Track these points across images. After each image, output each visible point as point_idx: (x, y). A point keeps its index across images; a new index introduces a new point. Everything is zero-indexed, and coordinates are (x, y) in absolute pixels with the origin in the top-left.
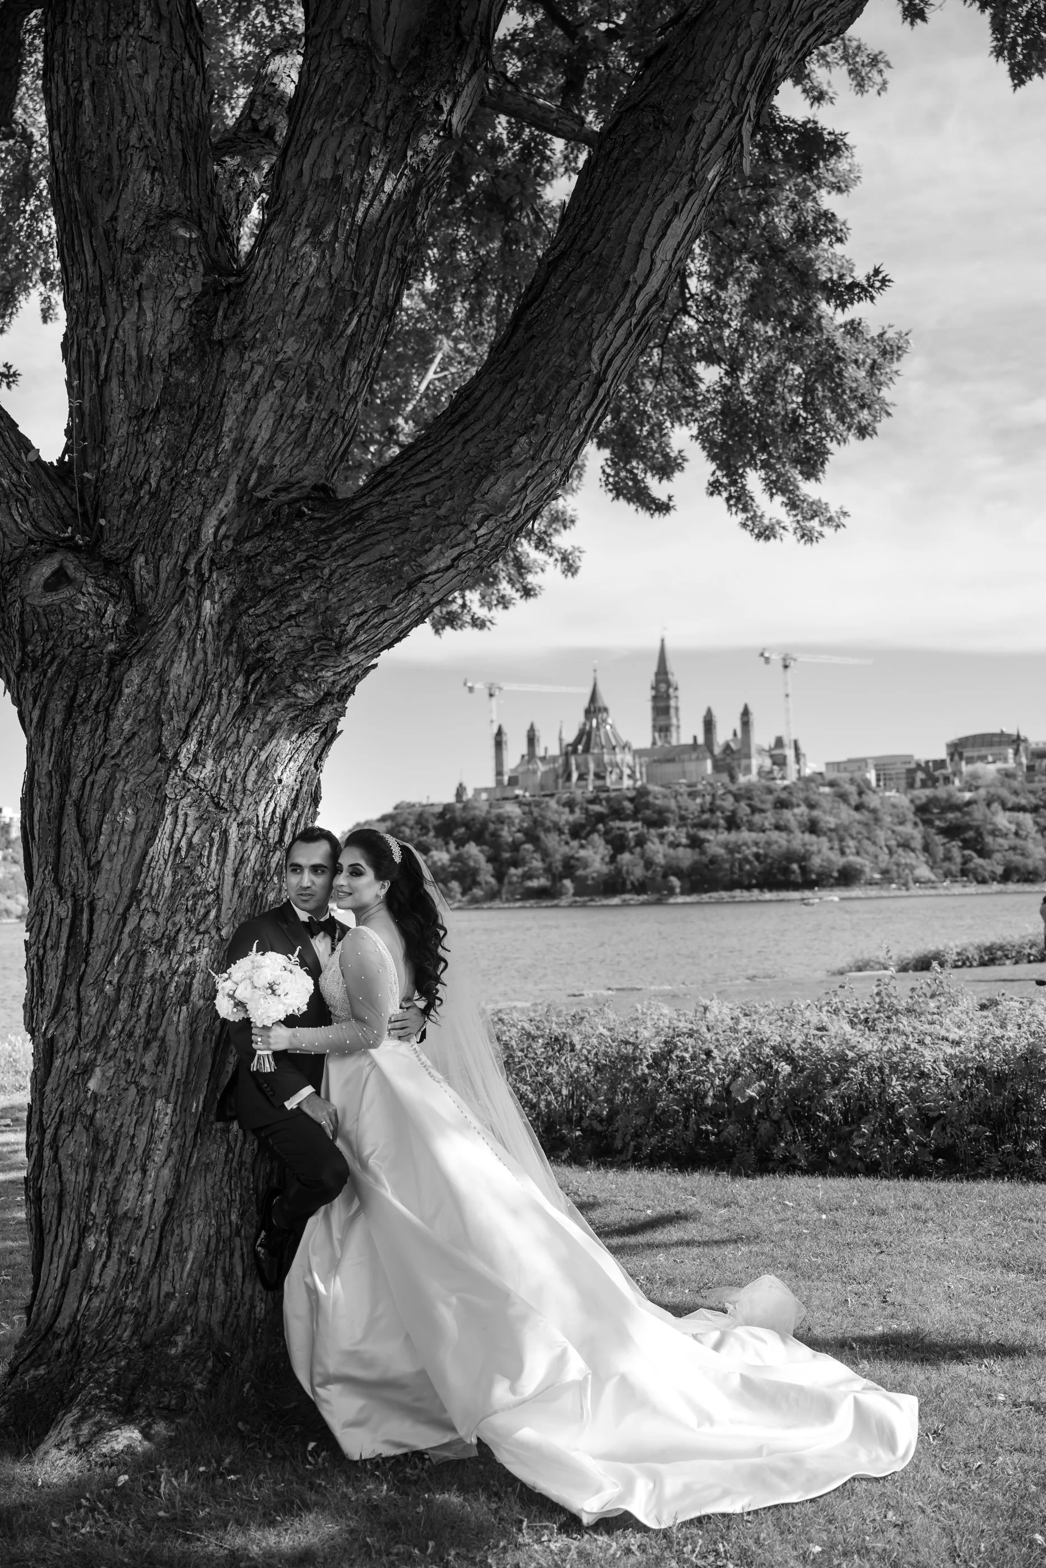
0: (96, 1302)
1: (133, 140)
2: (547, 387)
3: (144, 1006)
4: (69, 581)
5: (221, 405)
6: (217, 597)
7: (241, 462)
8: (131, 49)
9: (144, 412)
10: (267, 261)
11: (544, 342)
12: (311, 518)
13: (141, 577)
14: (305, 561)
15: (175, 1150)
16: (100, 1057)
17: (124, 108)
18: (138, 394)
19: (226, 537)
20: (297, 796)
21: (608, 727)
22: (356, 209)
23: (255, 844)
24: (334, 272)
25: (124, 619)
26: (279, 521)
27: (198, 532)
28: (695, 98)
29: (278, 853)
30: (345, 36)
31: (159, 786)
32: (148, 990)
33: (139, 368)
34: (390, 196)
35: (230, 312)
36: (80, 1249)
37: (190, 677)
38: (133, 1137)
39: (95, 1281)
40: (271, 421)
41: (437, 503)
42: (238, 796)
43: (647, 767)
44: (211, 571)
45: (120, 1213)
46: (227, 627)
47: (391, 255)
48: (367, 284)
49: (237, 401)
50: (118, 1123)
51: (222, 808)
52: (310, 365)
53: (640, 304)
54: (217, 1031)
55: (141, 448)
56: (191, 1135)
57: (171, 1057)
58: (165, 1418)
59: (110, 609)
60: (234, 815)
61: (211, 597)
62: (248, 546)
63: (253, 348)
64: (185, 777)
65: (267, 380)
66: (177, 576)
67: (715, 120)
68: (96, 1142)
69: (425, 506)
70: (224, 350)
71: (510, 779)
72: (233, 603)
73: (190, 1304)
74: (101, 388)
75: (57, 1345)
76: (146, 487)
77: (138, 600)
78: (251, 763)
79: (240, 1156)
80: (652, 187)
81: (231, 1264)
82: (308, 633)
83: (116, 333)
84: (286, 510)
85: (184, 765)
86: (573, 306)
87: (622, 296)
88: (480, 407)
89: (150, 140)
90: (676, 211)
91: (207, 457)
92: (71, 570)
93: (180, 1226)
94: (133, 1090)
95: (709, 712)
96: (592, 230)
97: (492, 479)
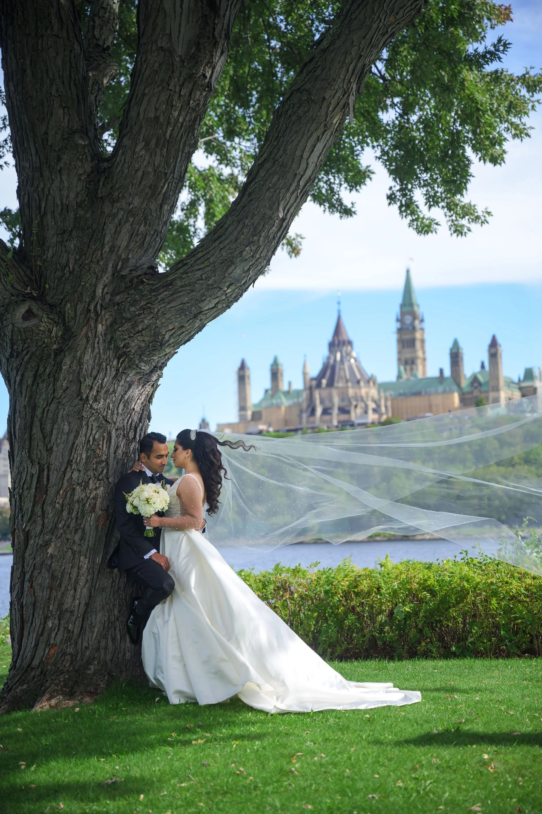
0: (52, 651)
1: (54, 92)
2: (259, 223)
3: (74, 513)
4: (35, 316)
5: (103, 229)
6: (104, 322)
7: (114, 257)
8: (49, 43)
9: (64, 231)
10: (123, 157)
11: (257, 203)
12: (148, 284)
13: (68, 313)
14: (145, 305)
15: (89, 580)
16: (54, 538)
17: (48, 74)
18: (61, 222)
19: (107, 293)
20: (141, 416)
21: (352, 361)
22: (166, 132)
23: (123, 439)
24: (156, 165)
25: (60, 333)
26: (132, 285)
27: (94, 292)
28: (326, 88)
29: (134, 443)
30: (159, 45)
31: (79, 412)
32: (76, 506)
33: (62, 209)
34: (182, 124)
35: (106, 182)
36: (44, 627)
37: (92, 360)
38: (70, 574)
39: (52, 641)
40: (127, 237)
41: (208, 278)
42: (115, 416)
43: (392, 400)
44: (101, 310)
45: (64, 609)
46: (109, 337)
47: (183, 152)
48: (172, 167)
49: (110, 228)
50: (63, 568)
51: (108, 422)
52: (145, 209)
53: (302, 183)
54: (108, 526)
55: (63, 250)
56: (96, 573)
57: (87, 537)
58: (89, 696)
59: (55, 329)
60: (113, 425)
61: (101, 322)
62: (118, 297)
63: (118, 201)
64: (91, 407)
65: (125, 217)
66: (85, 313)
67: (336, 97)
68: (53, 577)
69: (202, 279)
70: (104, 201)
71: (254, 414)
72: (111, 325)
73: (96, 651)
74: (42, 218)
75: (33, 674)
76: (67, 269)
77: (67, 324)
78: (121, 401)
79: (118, 584)
80: (307, 130)
81: (115, 634)
82: (146, 339)
83: (49, 190)
84: (135, 280)
85: (91, 402)
86: (270, 185)
87: (293, 180)
88: (227, 233)
89: (62, 92)
90: (318, 140)
91: (97, 255)
92: (35, 310)
93: (91, 616)
94: (70, 552)
95: (456, 343)
96: (279, 149)
97: (233, 267)
